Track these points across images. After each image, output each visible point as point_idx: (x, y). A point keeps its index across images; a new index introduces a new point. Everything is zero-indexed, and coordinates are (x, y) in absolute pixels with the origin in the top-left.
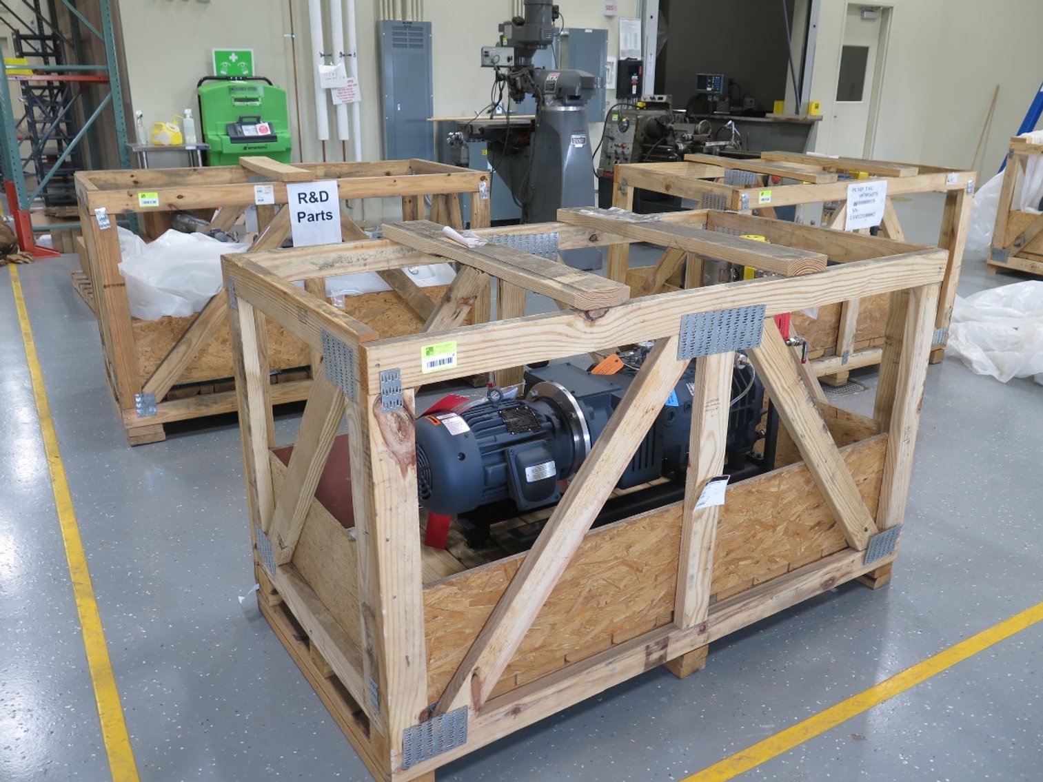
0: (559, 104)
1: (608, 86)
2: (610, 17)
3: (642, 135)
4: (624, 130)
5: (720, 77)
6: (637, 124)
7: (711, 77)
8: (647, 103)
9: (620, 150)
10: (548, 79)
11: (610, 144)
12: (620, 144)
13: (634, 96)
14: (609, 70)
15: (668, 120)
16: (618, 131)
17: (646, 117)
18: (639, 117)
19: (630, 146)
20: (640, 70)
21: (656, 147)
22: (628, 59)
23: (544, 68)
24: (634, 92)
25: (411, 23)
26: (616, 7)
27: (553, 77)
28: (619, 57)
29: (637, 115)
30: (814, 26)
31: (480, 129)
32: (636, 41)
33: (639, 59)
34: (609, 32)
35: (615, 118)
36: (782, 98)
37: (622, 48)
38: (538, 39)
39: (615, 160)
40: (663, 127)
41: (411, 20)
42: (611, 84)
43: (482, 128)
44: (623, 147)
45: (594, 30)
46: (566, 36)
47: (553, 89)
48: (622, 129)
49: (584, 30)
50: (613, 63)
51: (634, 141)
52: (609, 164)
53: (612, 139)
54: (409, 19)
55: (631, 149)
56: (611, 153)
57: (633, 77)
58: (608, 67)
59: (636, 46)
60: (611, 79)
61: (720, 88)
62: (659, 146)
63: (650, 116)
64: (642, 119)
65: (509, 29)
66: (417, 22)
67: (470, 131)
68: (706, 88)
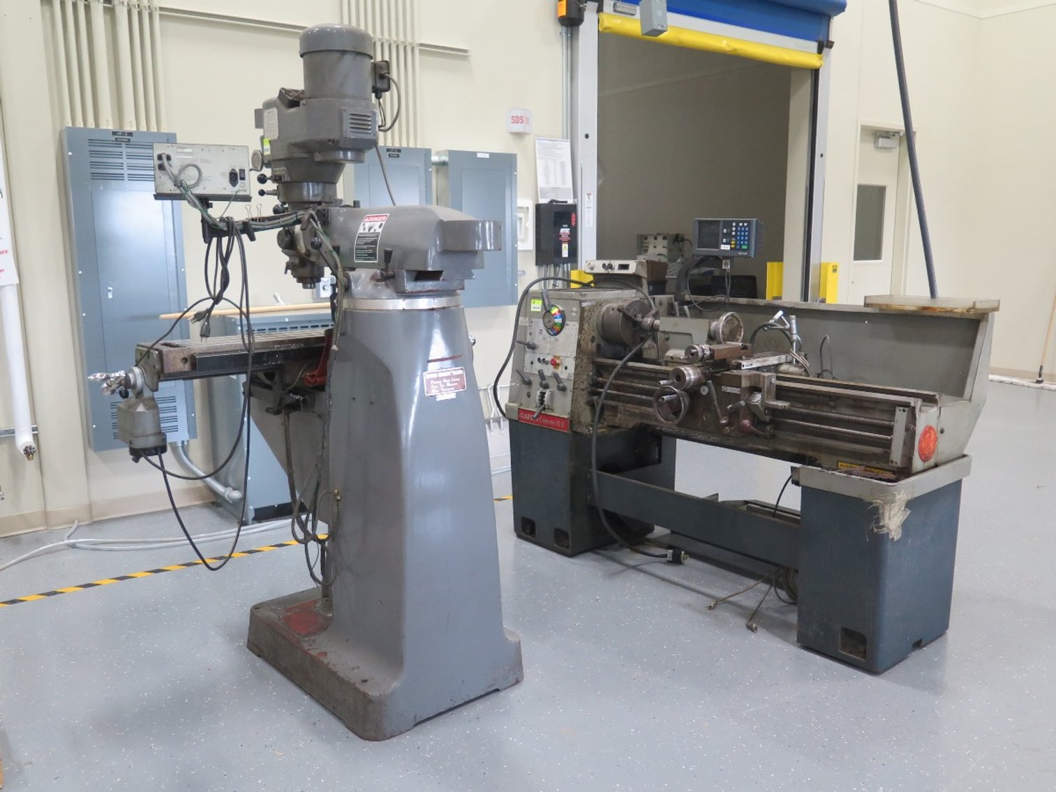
0: (389, 291)
1: (521, 246)
2: (519, 135)
3: (593, 339)
4: (555, 330)
5: (749, 222)
6: (582, 320)
7: (728, 225)
8: (595, 275)
9: (548, 370)
10: (361, 230)
11: (529, 356)
12: (549, 358)
13: (566, 261)
14: (521, 219)
15: (645, 309)
16: (545, 332)
17: (600, 304)
18: (584, 305)
19: (571, 364)
20: (573, 220)
21: (625, 366)
22: (552, 201)
23: (356, 204)
24: (565, 254)
25: (130, 134)
26: (528, 119)
27: (371, 226)
28: (538, 200)
29: (581, 302)
30: (822, 156)
31: (185, 360)
32: (563, 174)
33: (570, 202)
34: (518, 157)
35: (536, 305)
36: (779, 257)
37: (541, 184)
38: (334, 135)
39: (541, 389)
40: (636, 324)
41: (133, 129)
42: (527, 242)
43: (193, 357)
44: (555, 365)
45: (491, 154)
46: (444, 164)
47: (373, 255)
48: (552, 328)
49: (475, 153)
50: (528, 208)
51: (578, 353)
52: (529, 396)
53: (533, 347)
54: (130, 127)
55: (572, 369)
56: (531, 374)
57: (562, 230)
58: (520, 215)
59: (564, 182)
60: (526, 233)
61: (748, 245)
62: (631, 364)
63: (607, 301)
64: (592, 309)
65: (272, 117)
66: (148, 133)
67: (158, 367)
68: (718, 247)
